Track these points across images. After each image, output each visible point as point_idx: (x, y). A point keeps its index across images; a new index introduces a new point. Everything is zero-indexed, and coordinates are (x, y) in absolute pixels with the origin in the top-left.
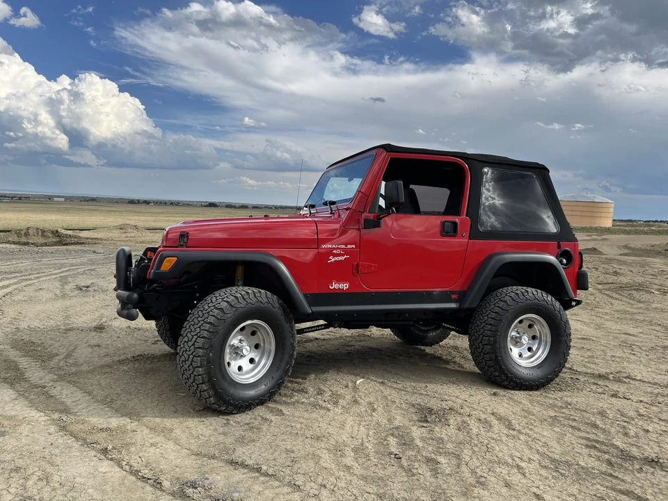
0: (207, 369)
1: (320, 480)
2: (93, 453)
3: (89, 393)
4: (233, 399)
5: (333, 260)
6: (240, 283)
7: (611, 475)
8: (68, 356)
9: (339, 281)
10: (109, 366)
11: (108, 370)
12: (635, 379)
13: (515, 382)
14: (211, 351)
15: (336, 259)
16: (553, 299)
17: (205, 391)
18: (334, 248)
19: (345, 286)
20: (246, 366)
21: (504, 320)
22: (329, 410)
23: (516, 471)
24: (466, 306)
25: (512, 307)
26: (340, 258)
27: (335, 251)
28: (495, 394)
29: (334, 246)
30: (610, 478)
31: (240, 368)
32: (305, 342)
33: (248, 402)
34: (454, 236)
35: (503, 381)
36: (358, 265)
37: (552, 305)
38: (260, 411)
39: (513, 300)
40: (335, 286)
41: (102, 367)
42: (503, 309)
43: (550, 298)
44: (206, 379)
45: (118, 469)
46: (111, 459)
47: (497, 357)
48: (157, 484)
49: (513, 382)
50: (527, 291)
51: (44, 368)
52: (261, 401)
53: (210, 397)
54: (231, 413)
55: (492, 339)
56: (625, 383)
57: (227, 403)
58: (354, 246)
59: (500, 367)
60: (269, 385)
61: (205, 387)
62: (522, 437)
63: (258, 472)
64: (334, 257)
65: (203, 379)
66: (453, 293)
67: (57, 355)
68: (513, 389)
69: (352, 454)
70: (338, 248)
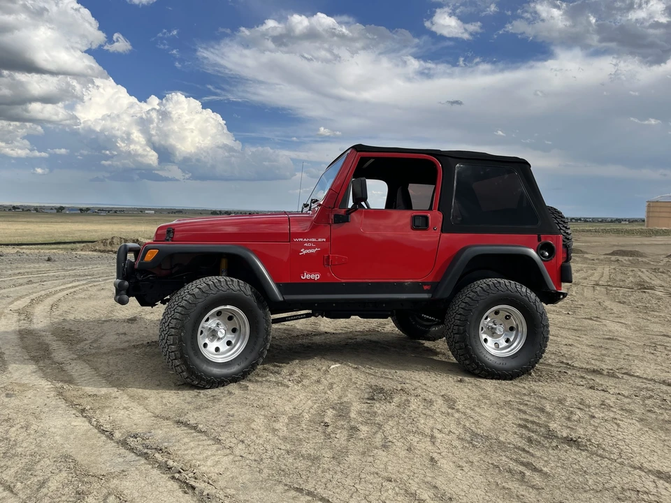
0: (179, 347)
1: (241, 437)
2: (74, 412)
3: (96, 369)
4: (205, 375)
5: (304, 252)
6: (224, 274)
7: (524, 450)
8: (96, 341)
9: (310, 272)
10: (124, 349)
11: (122, 353)
12: (633, 376)
13: (487, 371)
14: (182, 331)
15: (308, 251)
16: (529, 291)
17: (178, 366)
18: (305, 242)
19: (316, 277)
20: (223, 347)
21: (473, 310)
22: (288, 387)
23: (429, 440)
24: (437, 297)
25: (482, 298)
26: (311, 251)
27: (306, 245)
28: (461, 381)
29: (305, 240)
30: (520, 452)
31: (217, 349)
32: (315, 335)
33: (220, 378)
34: (425, 230)
35: (474, 370)
36: (329, 256)
37: (526, 296)
38: (233, 387)
39: (484, 290)
40: (306, 276)
41: (118, 350)
42: (473, 300)
43: (524, 289)
44: (179, 356)
45: (87, 424)
46: (85, 417)
47: (466, 346)
48: (110, 436)
49: (485, 370)
50: (499, 282)
51: (69, 349)
52: (234, 379)
53: (183, 372)
54: (204, 388)
55: (461, 328)
56: (618, 378)
57: (200, 378)
58: (325, 240)
59: (471, 356)
60: (243, 365)
61: (177, 362)
62: (457, 415)
63: (195, 429)
64: (305, 249)
65: (175, 355)
66: (424, 284)
67: (86, 340)
68: (485, 377)
69: (286, 421)
70: (309, 242)
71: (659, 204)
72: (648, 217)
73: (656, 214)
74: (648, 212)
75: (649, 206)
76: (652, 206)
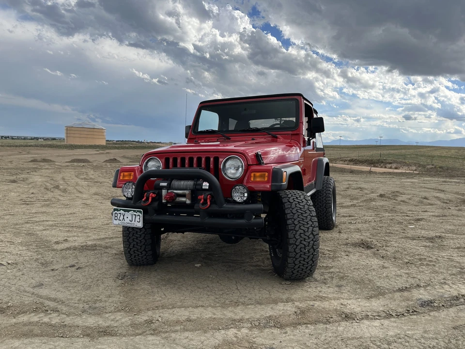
27: (301, 162)
71: (73, 128)
72: (67, 137)
73: (72, 135)
74: (67, 133)
75: (67, 130)
76: (69, 129)
